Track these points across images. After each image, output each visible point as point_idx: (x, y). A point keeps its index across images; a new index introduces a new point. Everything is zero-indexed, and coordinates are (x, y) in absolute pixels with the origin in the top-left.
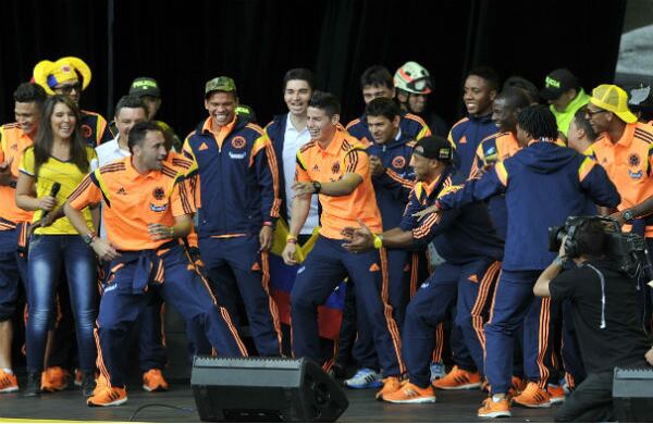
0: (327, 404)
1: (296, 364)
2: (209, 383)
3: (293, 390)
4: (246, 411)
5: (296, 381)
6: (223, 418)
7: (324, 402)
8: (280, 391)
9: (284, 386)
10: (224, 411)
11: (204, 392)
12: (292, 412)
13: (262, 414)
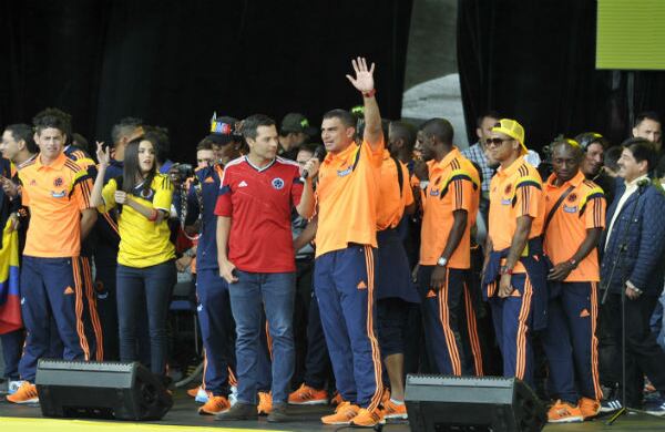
0: (154, 404)
1: (128, 368)
2: (49, 383)
3: (125, 390)
4: (84, 408)
5: (128, 383)
6: (62, 414)
7: (151, 402)
8: (114, 390)
9: (117, 386)
11: (46, 391)
12: (124, 410)
13: (96, 411)
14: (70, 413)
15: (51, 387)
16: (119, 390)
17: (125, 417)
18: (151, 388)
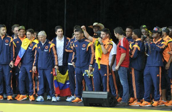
1: (106, 93)
2: (86, 97)
4: (95, 104)
5: (106, 97)
6: (89, 105)
7: (112, 102)
8: (102, 99)
9: (103, 98)
10: (89, 103)
12: (105, 104)
13: (98, 105)
14: (91, 105)
15: (86, 98)
16: (104, 99)
17: (106, 106)
18: (112, 98)
